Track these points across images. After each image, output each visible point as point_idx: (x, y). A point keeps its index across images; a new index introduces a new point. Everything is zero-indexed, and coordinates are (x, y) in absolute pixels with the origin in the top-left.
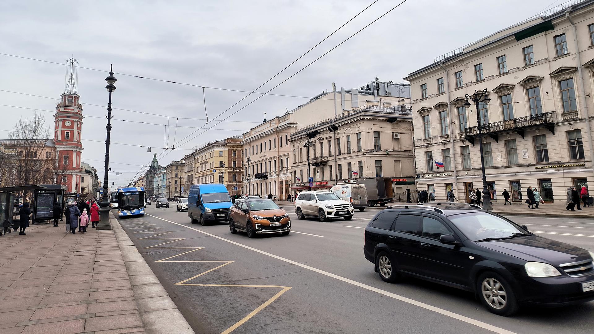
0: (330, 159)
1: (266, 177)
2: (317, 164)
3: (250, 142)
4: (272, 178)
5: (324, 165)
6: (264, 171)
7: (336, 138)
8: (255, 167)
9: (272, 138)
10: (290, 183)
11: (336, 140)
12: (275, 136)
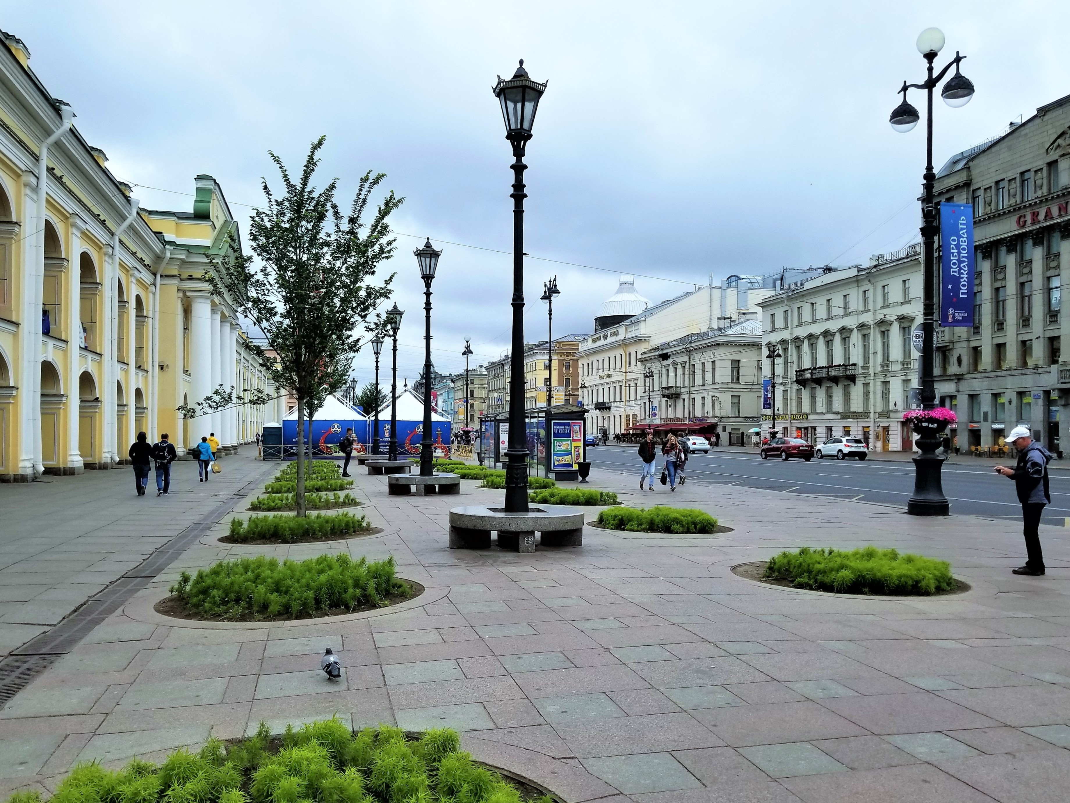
0: (683, 390)
1: (609, 408)
2: (669, 396)
3: (588, 355)
4: (616, 411)
5: (677, 397)
6: (606, 400)
7: (691, 364)
8: (595, 392)
9: (618, 353)
10: (638, 419)
11: (691, 366)
12: (621, 351)
